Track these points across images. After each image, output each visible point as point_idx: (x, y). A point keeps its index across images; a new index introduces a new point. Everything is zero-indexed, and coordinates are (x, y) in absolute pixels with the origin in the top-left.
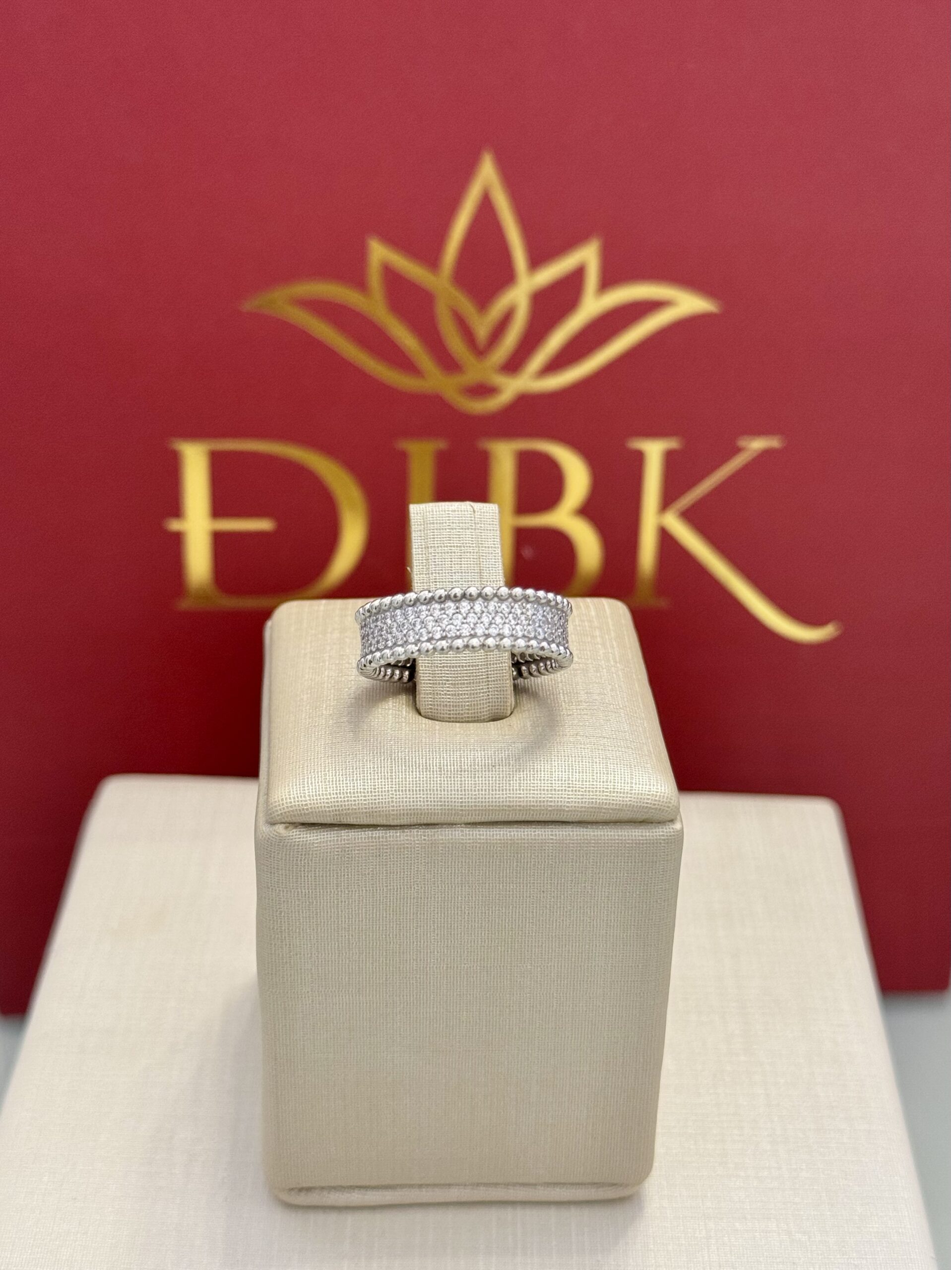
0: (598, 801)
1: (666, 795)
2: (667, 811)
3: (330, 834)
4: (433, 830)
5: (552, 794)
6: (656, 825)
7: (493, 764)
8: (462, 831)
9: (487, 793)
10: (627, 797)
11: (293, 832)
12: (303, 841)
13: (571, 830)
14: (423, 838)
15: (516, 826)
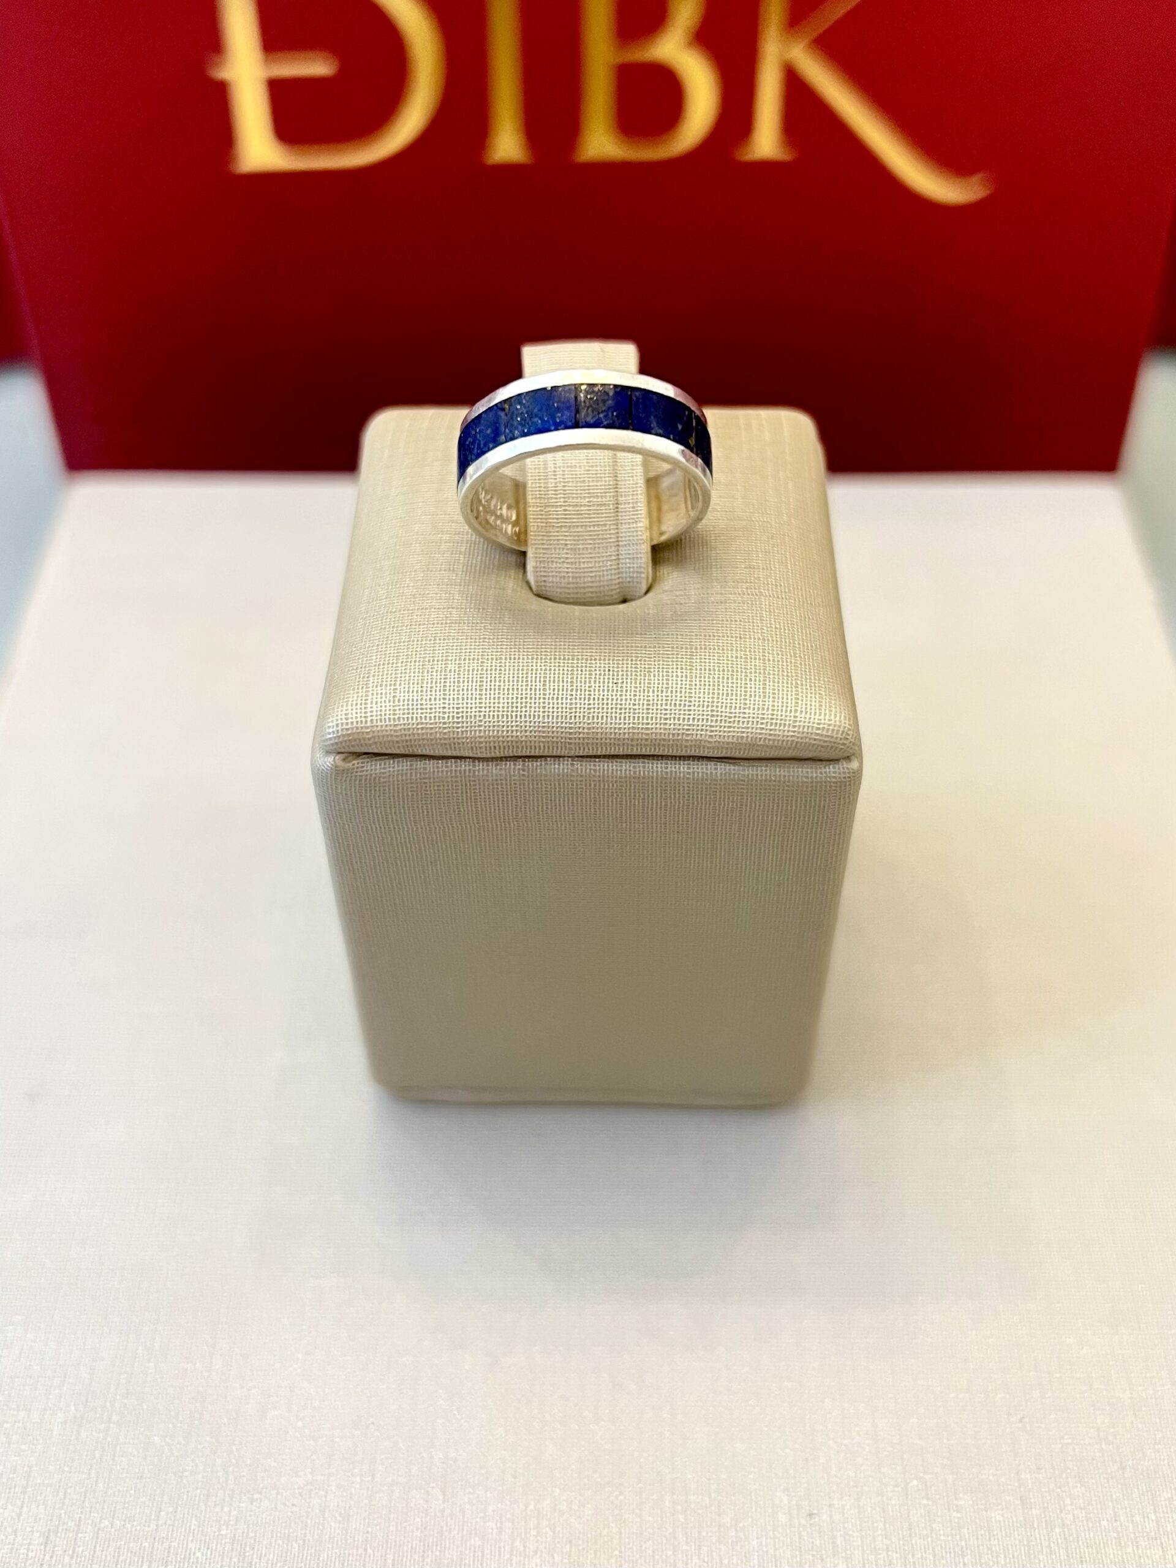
0: (750, 736)
1: (841, 729)
2: (842, 749)
3: (403, 766)
4: (535, 764)
5: (689, 725)
6: (828, 763)
7: (615, 681)
8: (572, 765)
9: (604, 721)
10: (788, 731)
11: (353, 765)
12: (366, 775)
13: (713, 767)
14: (521, 772)
15: (641, 760)
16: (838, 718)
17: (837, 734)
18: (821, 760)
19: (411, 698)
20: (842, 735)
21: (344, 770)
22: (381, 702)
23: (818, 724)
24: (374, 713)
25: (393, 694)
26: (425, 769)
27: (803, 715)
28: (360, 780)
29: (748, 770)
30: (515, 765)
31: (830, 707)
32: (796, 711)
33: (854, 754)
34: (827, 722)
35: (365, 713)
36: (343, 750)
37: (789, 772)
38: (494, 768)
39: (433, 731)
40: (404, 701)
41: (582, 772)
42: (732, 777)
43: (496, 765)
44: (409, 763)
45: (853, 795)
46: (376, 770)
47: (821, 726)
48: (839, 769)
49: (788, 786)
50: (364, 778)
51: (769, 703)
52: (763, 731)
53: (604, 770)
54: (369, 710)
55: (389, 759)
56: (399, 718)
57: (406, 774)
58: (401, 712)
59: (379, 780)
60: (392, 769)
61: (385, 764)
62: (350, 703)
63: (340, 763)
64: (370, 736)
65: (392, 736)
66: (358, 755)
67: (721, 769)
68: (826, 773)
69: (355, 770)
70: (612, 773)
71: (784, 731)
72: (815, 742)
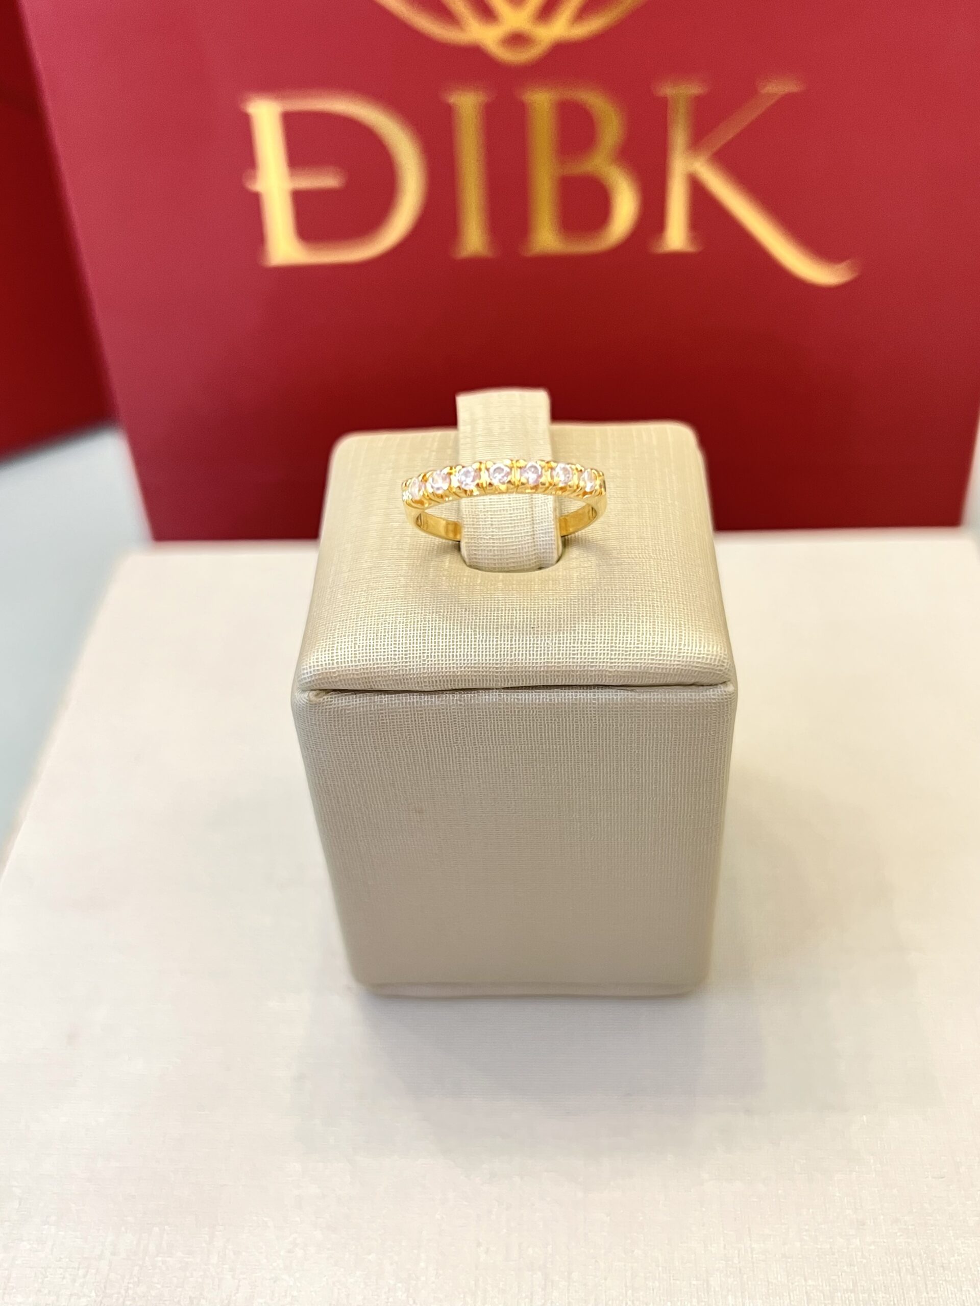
16: (715, 648)
17: (715, 661)
18: (703, 686)
19: (368, 644)
20: (718, 663)
21: (316, 704)
22: (345, 648)
23: (699, 654)
24: (339, 657)
25: (354, 642)
26: (381, 702)
27: (686, 648)
28: (330, 712)
29: (643, 695)
30: (453, 696)
31: (708, 641)
32: (680, 644)
33: (729, 681)
34: (706, 652)
35: (332, 657)
36: (315, 687)
37: (676, 695)
38: (437, 700)
39: (387, 669)
40: (363, 646)
41: (507, 700)
42: (630, 701)
43: (438, 697)
44: (368, 698)
45: (730, 715)
46: (342, 703)
47: (701, 656)
48: (718, 692)
49: (676, 707)
50: (332, 710)
51: (658, 639)
52: (654, 662)
53: (525, 699)
54: (335, 654)
55: (352, 694)
56: (359, 660)
57: (366, 706)
58: (361, 655)
59: (345, 711)
60: (354, 703)
61: (349, 699)
62: (320, 650)
63: (313, 698)
64: (336, 675)
65: (353, 674)
66: (327, 691)
67: (621, 695)
68: (707, 695)
69: (325, 703)
70: (532, 701)
71: (671, 661)
72: (696, 669)
